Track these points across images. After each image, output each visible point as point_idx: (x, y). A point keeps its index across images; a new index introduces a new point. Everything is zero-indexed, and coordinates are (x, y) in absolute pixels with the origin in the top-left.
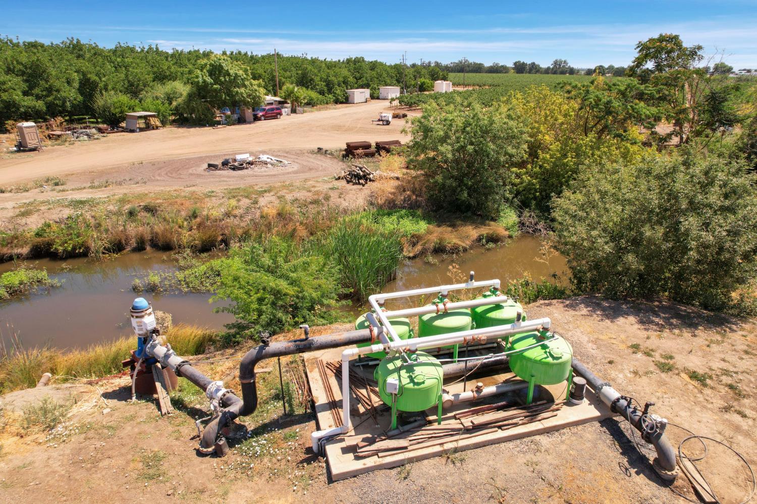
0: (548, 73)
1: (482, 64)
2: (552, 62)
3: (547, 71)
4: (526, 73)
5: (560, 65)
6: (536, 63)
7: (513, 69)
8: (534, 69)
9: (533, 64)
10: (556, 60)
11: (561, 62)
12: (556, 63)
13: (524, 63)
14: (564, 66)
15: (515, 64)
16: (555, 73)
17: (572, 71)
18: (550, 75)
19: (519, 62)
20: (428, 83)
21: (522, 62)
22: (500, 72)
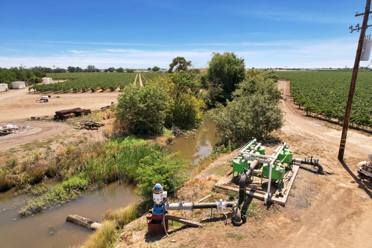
0: (86, 72)
1: (50, 68)
2: (87, 67)
3: (86, 71)
4: (75, 72)
5: (91, 68)
6: (79, 67)
7: (68, 70)
8: (78, 70)
9: (78, 68)
10: (89, 66)
11: (91, 66)
12: (89, 67)
13: (73, 67)
14: (93, 68)
15: (69, 68)
16: (90, 72)
17: (98, 71)
18: (87, 73)
19: (70, 67)
20: (39, 79)
21: (72, 67)
22: (61, 72)
